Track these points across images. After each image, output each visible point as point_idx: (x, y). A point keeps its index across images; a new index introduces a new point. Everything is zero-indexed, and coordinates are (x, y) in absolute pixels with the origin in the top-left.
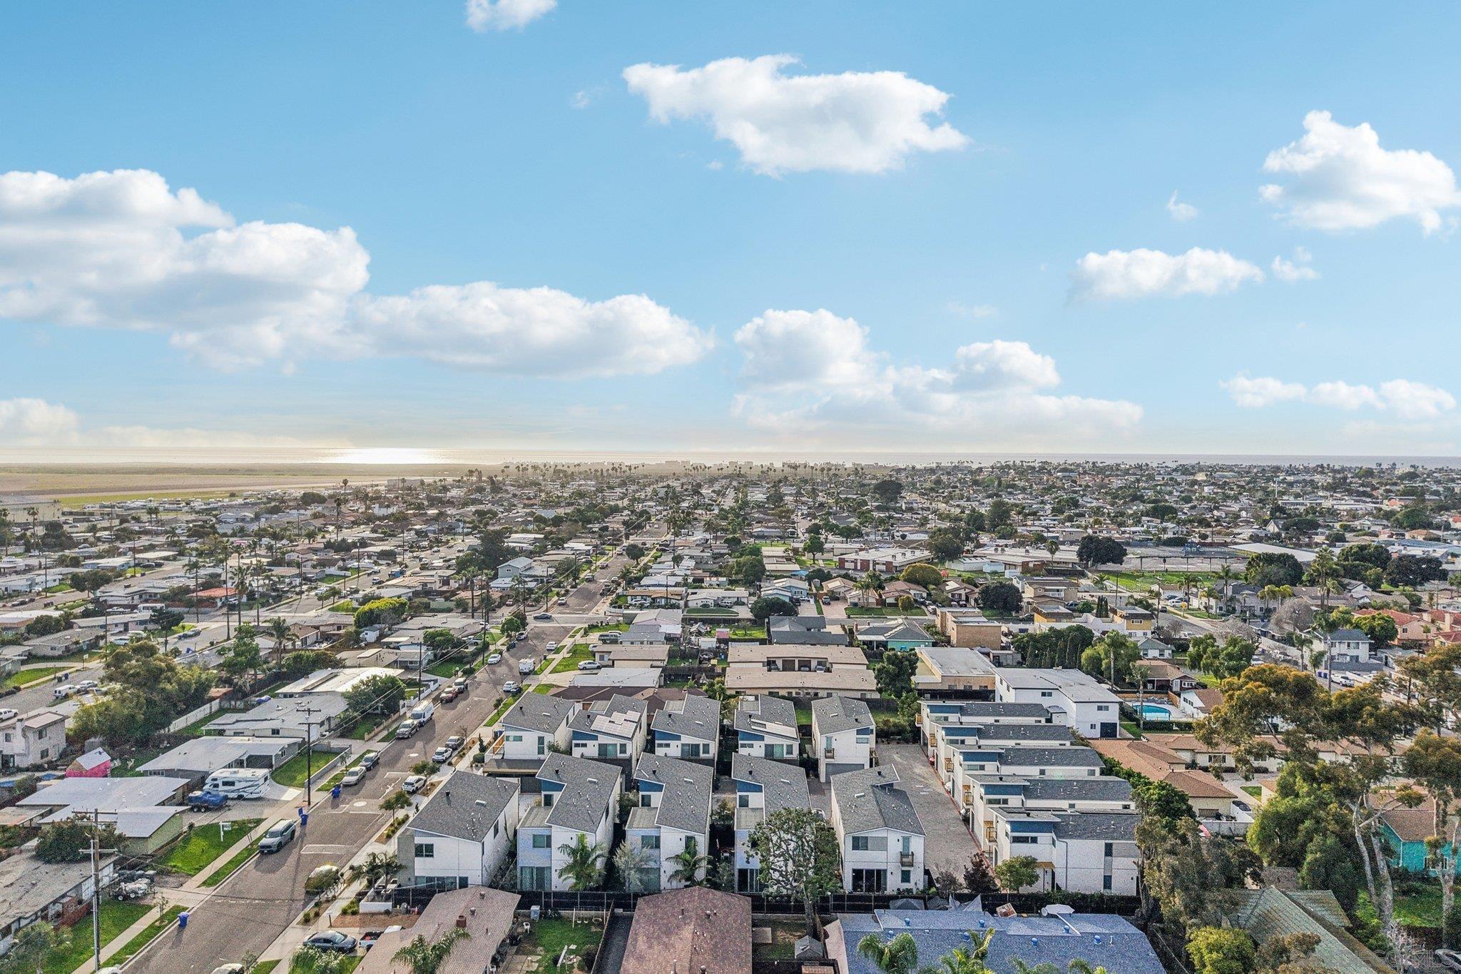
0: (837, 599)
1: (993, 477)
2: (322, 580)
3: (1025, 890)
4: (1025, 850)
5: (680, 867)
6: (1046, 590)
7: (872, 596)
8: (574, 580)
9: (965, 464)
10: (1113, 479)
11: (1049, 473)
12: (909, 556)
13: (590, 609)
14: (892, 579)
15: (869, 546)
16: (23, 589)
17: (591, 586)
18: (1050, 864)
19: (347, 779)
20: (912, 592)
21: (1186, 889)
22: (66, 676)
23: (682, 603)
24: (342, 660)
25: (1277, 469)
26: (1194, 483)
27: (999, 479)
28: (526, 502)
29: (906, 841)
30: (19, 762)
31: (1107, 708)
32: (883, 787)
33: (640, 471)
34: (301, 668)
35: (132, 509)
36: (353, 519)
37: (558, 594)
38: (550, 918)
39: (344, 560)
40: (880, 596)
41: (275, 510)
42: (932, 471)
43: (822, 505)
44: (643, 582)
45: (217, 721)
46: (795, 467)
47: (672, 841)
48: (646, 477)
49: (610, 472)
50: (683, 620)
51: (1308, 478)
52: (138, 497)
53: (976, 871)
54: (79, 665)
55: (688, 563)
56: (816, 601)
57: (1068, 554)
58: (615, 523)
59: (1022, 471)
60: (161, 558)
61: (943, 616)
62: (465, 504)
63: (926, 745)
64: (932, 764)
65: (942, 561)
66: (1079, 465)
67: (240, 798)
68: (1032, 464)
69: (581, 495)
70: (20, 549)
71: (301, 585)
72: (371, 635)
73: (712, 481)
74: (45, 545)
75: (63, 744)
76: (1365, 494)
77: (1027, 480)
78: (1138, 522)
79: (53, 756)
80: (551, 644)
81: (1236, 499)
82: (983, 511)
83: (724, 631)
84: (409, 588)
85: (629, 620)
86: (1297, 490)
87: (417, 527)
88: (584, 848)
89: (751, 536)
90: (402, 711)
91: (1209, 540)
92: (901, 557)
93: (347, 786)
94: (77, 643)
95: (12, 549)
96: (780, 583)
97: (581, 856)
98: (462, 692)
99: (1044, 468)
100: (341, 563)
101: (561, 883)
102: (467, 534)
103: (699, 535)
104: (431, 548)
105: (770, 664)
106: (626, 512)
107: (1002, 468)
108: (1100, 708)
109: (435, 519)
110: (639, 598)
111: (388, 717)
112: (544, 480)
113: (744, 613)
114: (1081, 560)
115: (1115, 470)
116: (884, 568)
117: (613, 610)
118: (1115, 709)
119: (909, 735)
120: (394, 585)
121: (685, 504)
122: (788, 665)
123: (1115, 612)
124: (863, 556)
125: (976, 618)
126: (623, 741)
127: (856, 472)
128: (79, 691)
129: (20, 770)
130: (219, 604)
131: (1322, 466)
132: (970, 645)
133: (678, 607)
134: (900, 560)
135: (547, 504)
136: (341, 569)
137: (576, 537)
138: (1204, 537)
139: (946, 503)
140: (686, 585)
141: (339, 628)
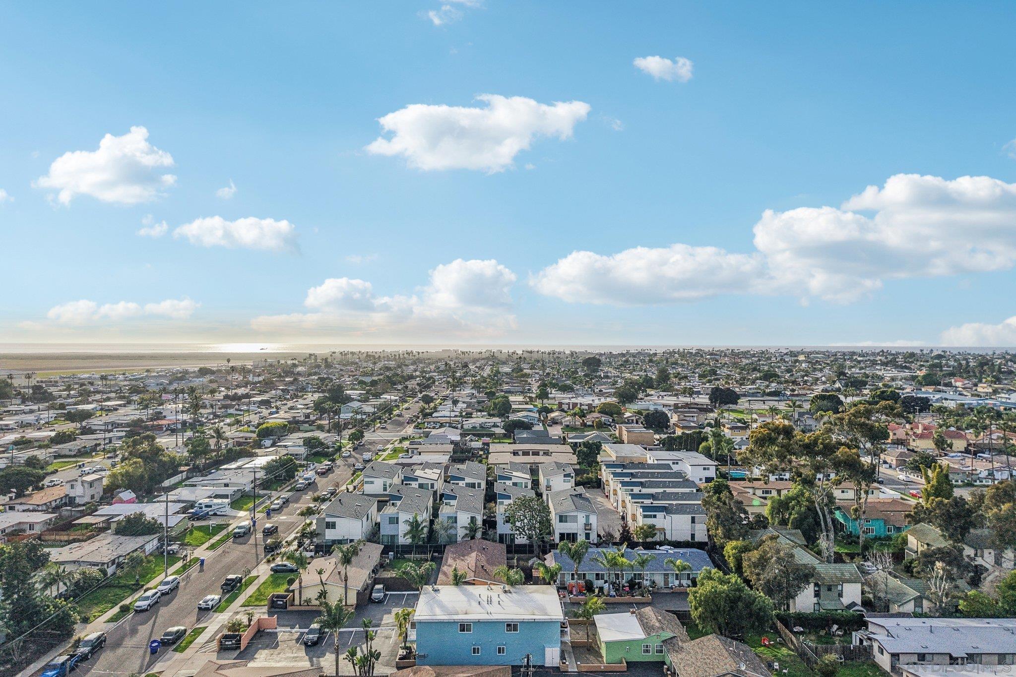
0: (557, 423)
1: (664, 358)
2: (226, 416)
3: (649, 540)
4: (650, 521)
5: (468, 532)
6: (685, 416)
7: (578, 421)
8: (390, 415)
9: (646, 351)
10: (743, 360)
11: (702, 356)
12: (603, 400)
13: (401, 431)
14: (591, 412)
15: (577, 396)
16: (32, 422)
17: (401, 419)
18: (664, 529)
19: (273, 506)
20: (603, 419)
21: (724, 526)
22: (83, 464)
23: (459, 426)
24: (255, 453)
25: (854, 353)
26: (797, 361)
27: (667, 359)
28: (350, 373)
29: (587, 517)
30: (78, 501)
31: (708, 469)
32: (576, 496)
33: (425, 356)
34: (231, 456)
35: (82, 379)
36: (237, 383)
37: (380, 422)
38: (399, 558)
39: (239, 405)
40: (583, 421)
41: (181, 379)
42: (623, 355)
43: (548, 374)
44: (433, 415)
45: (190, 480)
46: (531, 352)
47: (464, 519)
48: (429, 359)
49: (406, 355)
50: (461, 434)
51: (872, 358)
52: (84, 373)
53: (624, 531)
54: (90, 460)
55: (461, 405)
56: (543, 425)
57: (704, 400)
58: (412, 384)
59: (683, 355)
60: (116, 405)
61: (620, 429)
62: (310, 375)
63: (604, 489)
64: (607, 496)
65: (624, 403)
66: (722, 352)
67: (215, 514)
68: (691, 351)
69: (388, 369)
70: (19, 401)
71: (214, 419)
72: (268, 442)
73: (475, 361)
74: (35, 399)
75: (101, 493)
76: (906, 367)
77: (686, 361)
78: (753, 383)
79: (97, 498)
80: (380, 447)
81: (821, 370)
82: (654, 377)
83: (487, 439)
84: (284, 419)
85: (427, 435)
86: (862, 365)
87: (281, 387)
88: (417, 521)
89: (502, 391)
90: (297, 478)
91: (796, 392)
92: (597, 401)
93: (274, 510)
94: (85, 447)
95: (14, 401)
96: (520, 414)
97: (415, 526)
98: (330, 470)
99: (699, 353)
100: (237, 407)
101: (404, 540)
102: (315, 392)
103: (468, 391)
104: (293, 399)
105: (515, 453)
106: (418, 379)
107: (670, 353)
108: (704, 469)
109: (291, 383)
110: (432, 423)
111: (289, 480)
112: (360, 361)
113: (499, 431)
114: (712, 402)
115: (745, 354)
116: (587, 407)
117: (416, 430)
118: (713, 469)
119: (595, 484)
120: (275, 418)
121: (458, 374)
122: (526, 453)
123: (724, 426)
124: (574, 400)
125: (639, 429)
126: (433, 482)
127: (572, 354)
128: (95, 471)
129: (80, 505)
130: (164, 429)
131: (883, 351)
132: (635, 443)
133: (457, 428)
134: (597, 402)
135: (365, 374)
136: (237, 410)
137: (387, 392)
138: (793, 390)
139: (631, 373)
140: (461, 416)
141: (246, 439)
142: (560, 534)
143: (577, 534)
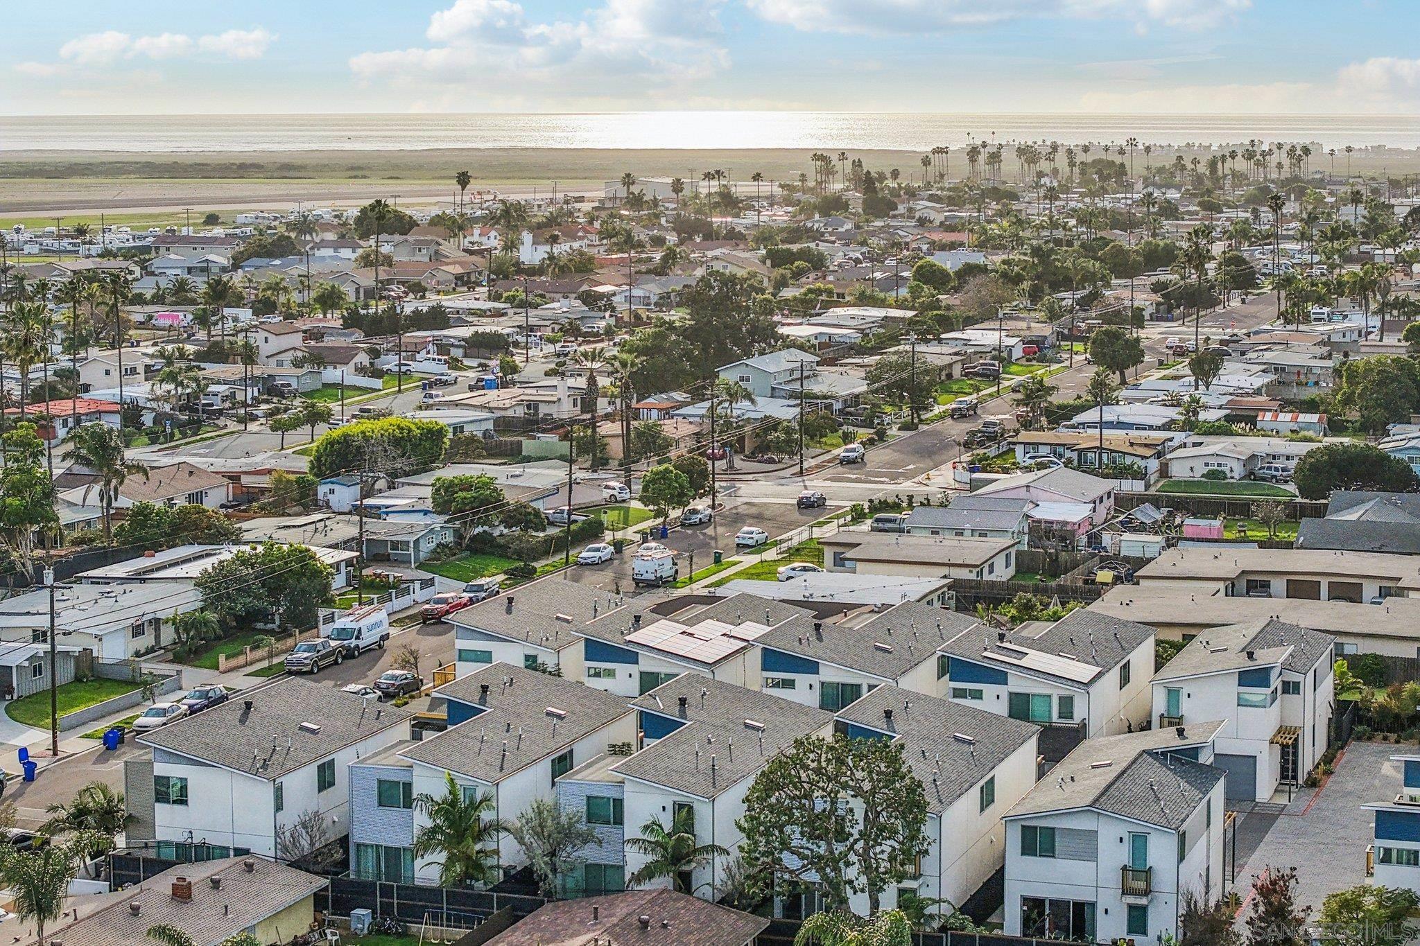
29: (1139, 843)
36: (458, 270)
38: (388, 933)
44: (1077, 418)
71: (257, 401)
84: (491, 410)
88: (455, 801)
105: (1254, 588)
110: (1045, 450)
111: (286, 635)
130: (61, 433)
136: (360, 370)
142: (1025, 900)
143: (1093, 905)
